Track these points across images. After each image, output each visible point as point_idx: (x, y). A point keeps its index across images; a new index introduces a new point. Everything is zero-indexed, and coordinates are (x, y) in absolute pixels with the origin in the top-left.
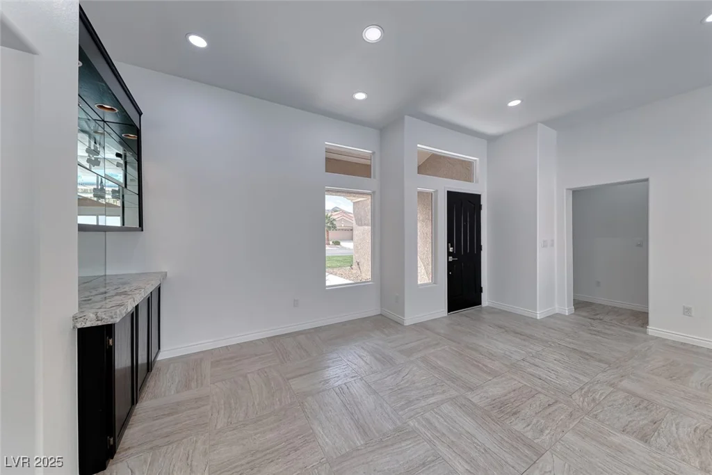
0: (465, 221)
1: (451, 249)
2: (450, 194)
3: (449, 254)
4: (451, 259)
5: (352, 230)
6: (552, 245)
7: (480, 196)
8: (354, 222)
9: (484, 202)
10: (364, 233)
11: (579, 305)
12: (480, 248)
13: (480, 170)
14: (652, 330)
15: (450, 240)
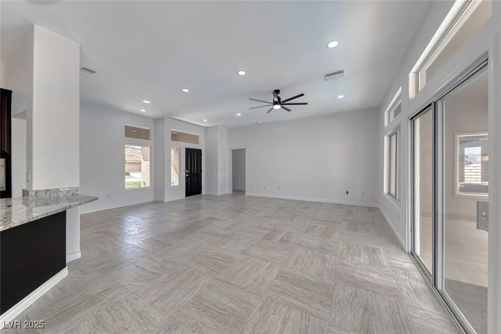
0: (194, 160)
1: (187, 171)
2: (187, 149)
3: (186, 173)
4: (187, 175)
5: (140, 163)
6: (225, 169)
7: (201, 150)
8: (142, 159)
9: (203, 152)
10: (146, 165)
11: (234, 191)
12: (201, 171)
13: (202, 140)
14: (247, 194)
15: (187, 168)
